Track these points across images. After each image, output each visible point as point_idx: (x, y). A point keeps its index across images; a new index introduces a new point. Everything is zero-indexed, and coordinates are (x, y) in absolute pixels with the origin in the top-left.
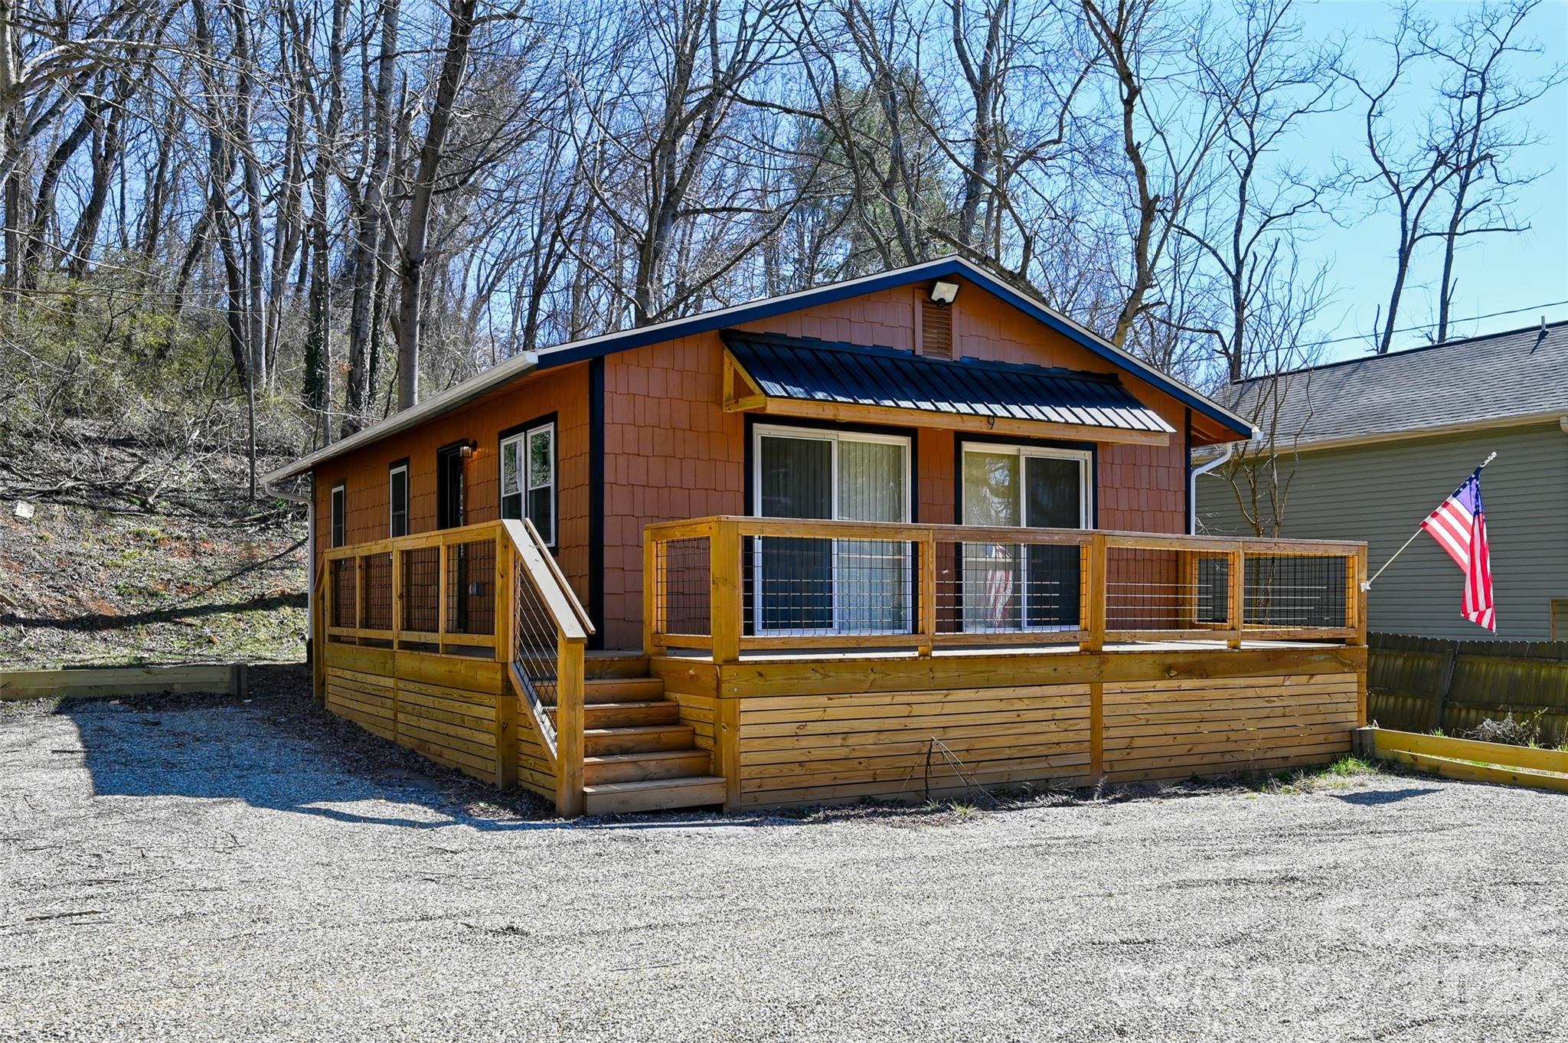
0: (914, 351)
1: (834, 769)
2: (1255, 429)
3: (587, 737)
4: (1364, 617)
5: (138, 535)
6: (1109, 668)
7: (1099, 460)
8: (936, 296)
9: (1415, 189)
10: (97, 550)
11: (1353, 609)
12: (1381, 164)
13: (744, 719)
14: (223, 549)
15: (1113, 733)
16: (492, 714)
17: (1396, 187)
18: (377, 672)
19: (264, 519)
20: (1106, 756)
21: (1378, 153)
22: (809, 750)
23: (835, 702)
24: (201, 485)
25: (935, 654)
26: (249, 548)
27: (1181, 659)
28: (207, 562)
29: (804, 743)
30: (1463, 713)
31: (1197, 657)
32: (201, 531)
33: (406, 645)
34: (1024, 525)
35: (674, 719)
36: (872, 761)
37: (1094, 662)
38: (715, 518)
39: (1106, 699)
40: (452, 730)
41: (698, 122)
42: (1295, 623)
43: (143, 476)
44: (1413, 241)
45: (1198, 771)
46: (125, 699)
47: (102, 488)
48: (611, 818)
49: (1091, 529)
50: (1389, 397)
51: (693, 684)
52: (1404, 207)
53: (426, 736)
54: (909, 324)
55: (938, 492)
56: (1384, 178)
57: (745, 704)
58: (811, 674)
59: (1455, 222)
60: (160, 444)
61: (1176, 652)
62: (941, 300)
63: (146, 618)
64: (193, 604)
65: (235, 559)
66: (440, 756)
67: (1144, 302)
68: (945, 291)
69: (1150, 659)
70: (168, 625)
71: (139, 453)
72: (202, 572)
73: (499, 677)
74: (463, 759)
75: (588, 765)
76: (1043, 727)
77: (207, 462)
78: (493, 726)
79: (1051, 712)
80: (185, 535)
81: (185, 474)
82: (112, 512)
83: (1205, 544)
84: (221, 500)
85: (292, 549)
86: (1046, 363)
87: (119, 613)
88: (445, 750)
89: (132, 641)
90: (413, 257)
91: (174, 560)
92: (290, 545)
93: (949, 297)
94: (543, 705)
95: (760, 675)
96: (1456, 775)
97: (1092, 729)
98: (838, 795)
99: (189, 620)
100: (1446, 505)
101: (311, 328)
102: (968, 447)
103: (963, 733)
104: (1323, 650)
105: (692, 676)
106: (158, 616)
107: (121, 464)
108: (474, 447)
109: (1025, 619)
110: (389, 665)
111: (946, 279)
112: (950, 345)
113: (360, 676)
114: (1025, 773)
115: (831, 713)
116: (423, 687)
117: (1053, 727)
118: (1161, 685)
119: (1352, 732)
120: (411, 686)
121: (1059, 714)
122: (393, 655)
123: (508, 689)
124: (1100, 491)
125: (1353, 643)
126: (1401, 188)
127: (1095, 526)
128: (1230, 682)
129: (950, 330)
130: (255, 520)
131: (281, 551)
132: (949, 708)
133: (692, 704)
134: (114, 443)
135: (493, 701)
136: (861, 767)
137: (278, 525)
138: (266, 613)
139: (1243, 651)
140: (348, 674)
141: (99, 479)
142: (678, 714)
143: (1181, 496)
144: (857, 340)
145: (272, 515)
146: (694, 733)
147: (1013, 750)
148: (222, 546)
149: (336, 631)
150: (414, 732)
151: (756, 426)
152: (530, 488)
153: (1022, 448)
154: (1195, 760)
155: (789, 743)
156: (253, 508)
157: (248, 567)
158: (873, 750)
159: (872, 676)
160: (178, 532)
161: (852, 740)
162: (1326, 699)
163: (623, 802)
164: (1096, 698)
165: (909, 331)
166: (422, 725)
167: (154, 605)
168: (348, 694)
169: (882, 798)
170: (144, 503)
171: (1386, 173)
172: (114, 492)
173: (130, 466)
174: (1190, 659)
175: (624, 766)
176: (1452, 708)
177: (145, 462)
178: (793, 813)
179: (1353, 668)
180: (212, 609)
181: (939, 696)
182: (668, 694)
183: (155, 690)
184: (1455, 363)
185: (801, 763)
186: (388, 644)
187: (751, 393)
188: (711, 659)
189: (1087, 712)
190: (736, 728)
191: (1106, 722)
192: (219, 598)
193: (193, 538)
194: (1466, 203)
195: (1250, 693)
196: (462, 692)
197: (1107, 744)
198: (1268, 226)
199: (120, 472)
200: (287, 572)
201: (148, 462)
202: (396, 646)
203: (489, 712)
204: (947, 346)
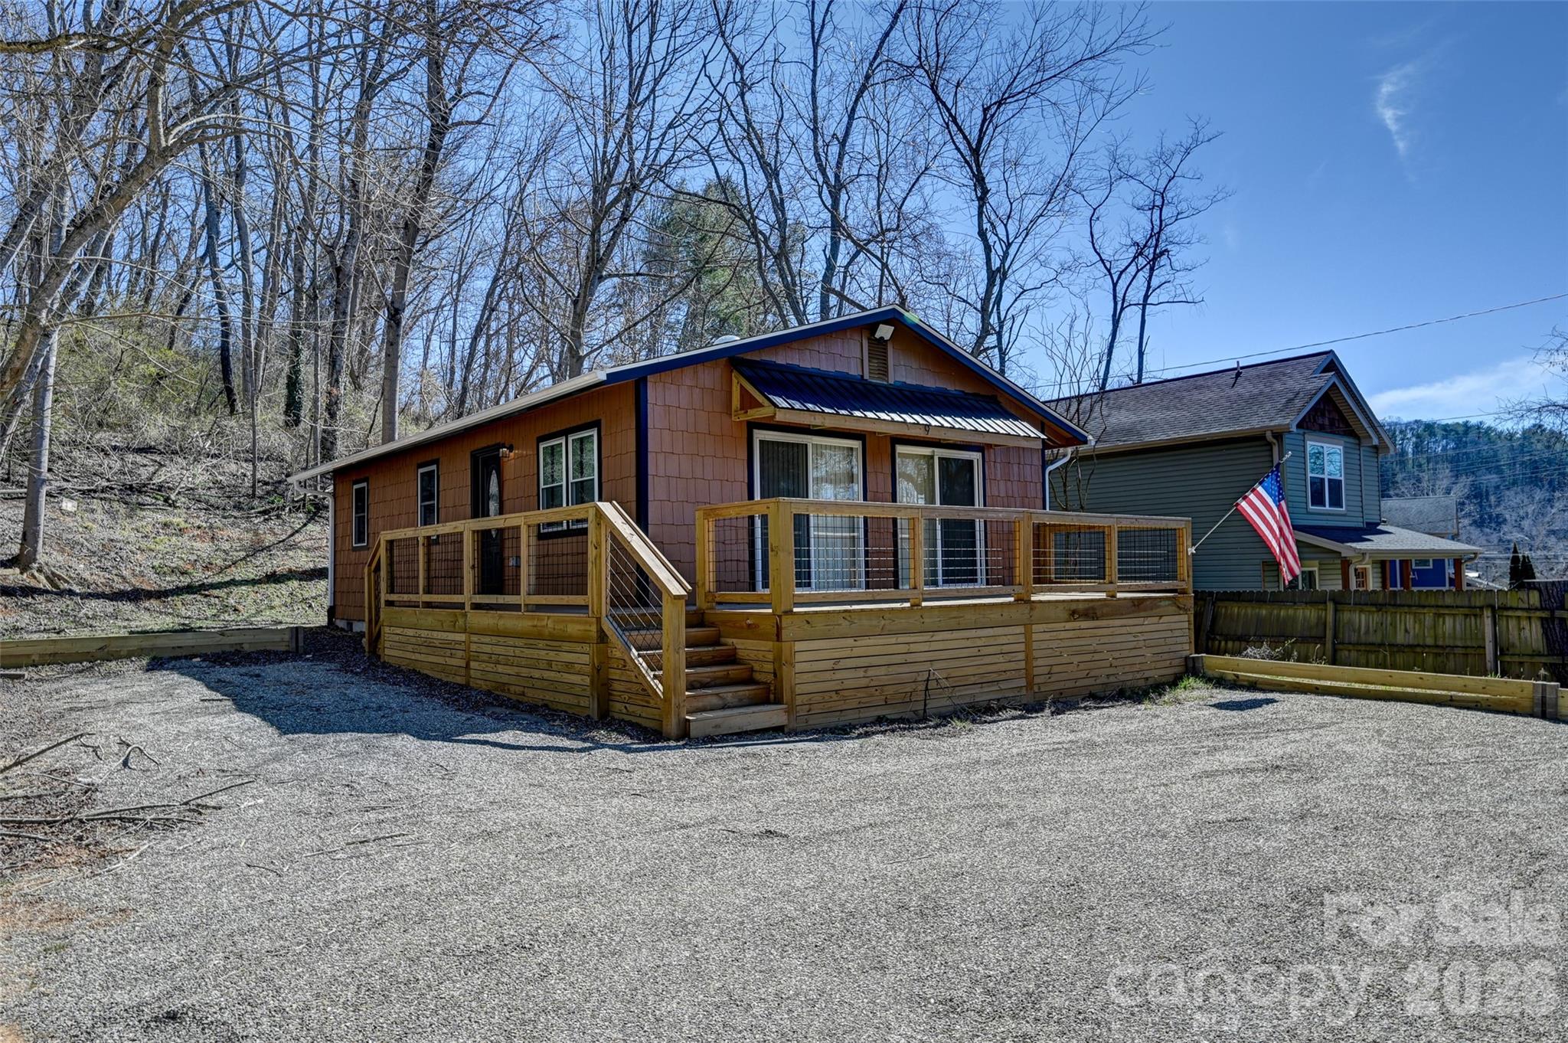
0: (862, 376)
1: (859, 695)
2: (1090, 437)
3: (687, 674)
4: (1191, 573)
5: (166, 525)
6: (1036, 613)
7: (987, 459)
8: (878, 335)
9: (1122, 273)
10: (133, 537)
11: (1184, 567)
12: (1099, 254)
13: (799, 657)
14: (235, 534)
15: (1040, 662)
16: (586, 659)
17: (1109, 270)
18: (446, 629)
19: (264, 512)
20: (1037, 680)
21: (1097, 247)
22: (842, 681)
23: (858, 643)
24: (211, 485)
25: (924, 604)
26: (256, 534)
27: (1081, 606)
28: (226, 546)
29: (839, 675)
30: (1223, 643)
31: (1091, 604)
32: (217, 521)
33: (477, 607)
34: (938, 504)
35: (731, 658)
36: (885, 688)
37: (1024, 609)
38: (774, 499)
39: (1035, 637)
40: (536, 674)
41: (620, 206)
42: (1148, 579)
43: (163, 478)
44: (1122, 309)
45: (1094, 690)
46: (205, 657)
47: (131, 488)
48: (709, 740)
49: (982, 507)
50: (1134, 418)
51: (751, 630)
52: (1115, 285)
53: (505, 679)
54: (859, 356)
55: (882, 482)
56: (1100, 265)
57: (798, 646)
58: (841, 621)
59: (1146, 297)
60: (174, 453)
61: (1078, 601)
62: (882, 338)
63: (178, 591)
64: (217, 579)
65: (247, 543)
66: (523, 694)
67: (986, 346)
68: (885, 331)
69: (1061, 606)
70: (199, 597)
71: (158, 459)
72: (223, 555)
73: (594, 628)
74: (549, 696)
75: (688, 696)
76: (994, 659)
77: (214, 467)
78: (588, 669)
79: (999, 647)
80: (204, 525)
81: (198, 475)
82: (141, 505)
83: (1094, 519)
84: (229, 497)
85: (292, 535)
86: (951, 388)
87: (157, 588)
88: (526, 690)
89: (170, 611)
90: (397, 305)
91: (198, 545)
92: (289, 532)
93: (887, 337)
94: (637, 650)
95: (808, 622)
96: (1272, 688)
97: (1027, 660)
98: (861, 715)
99: (216, 592)
100: (1254, 490)
101: (292, 362)
102: (901, 449)
103: (943, 665)
104: (1167, 598)
105: (749, 625)
106: (190, 589)
107: (144, 468)
108: (511, 449)
109: (940, 578)
110: (461, 621)
111: (887, 323)
112: (887, 372)
113: (424, 633)
114: (983, 695)
115: (856, 652)
116: (502, 639)
117: (1001, 659)
118: (1069, 625)
119: (1187, 658)
120: (487, 639)
121: (1006, 649)
122: (465, 615)
123: (602, 637)
124: (987, 481)
125: (1183, 592)
126: (1112, 271)
127: (985, 505)
128: (1111, 622)
129: (886, 360)
130: (259, 512)
131: (284, 537)
132: (935, 646)
133: (747, 647)
134: (140, 451)
135: (586, 648)
136: (877, 693)
137: (278, 517)
138: (278, 586)
139: (1120, 599)
140: (411, 632)
141: (128, 480)
142: (735, 655)
143: (1039, 486)
144: (824, 368)
145: (273, 509)
146: (752, 670)
147: (977, 677)
148: (235, 533)
149: (394, 597)
150: (490, 677)
151: (756, 431)
152: (571, 480)
153: (936, 450)
154: (1091, 681)
155: (828, 676)
156: (256, 502)
157: (257, 549)
158: (885, 680)
159: (883, 622)
160: (198, 523)
161: (871, 672)
162: (1169, 634)
163: (716, 726)
164: (1028, 634)
165: (859, 361)
166: (500, 670)
167: (185, 581)
168: (410, 648)
169: (893, 717)
170: (166, 500)
171: (1102, 260)
172: (140, 490)
173: (152, 469)
174: (1086, 605)
175: (709, 698)
176: (1214, 639)
177: (161, 465)
178: (841, 732)
179: (1186, 610)
180: (233, 583)
181: (926, 637)
182: (723, 640)
183: (227, 649)
184: (1178, 394)
185: (837, 691)
186: (461, 606)
187: (761, 405)
188: (770, 611)
189: (1022, 647)
190: (792, 665)
191: (1036, 654)
192: (238, 573)
193: (211, 527)
194: (1155, 282)
195: (1124, 630)
196: (549, 643)
197: (1036, 671)
198: (1022, 297)
199: (144, 473)
200: (291, 553)
201: (164, 466)
202: (467, 608)
203: (583, 658)
204: (884, 372)
